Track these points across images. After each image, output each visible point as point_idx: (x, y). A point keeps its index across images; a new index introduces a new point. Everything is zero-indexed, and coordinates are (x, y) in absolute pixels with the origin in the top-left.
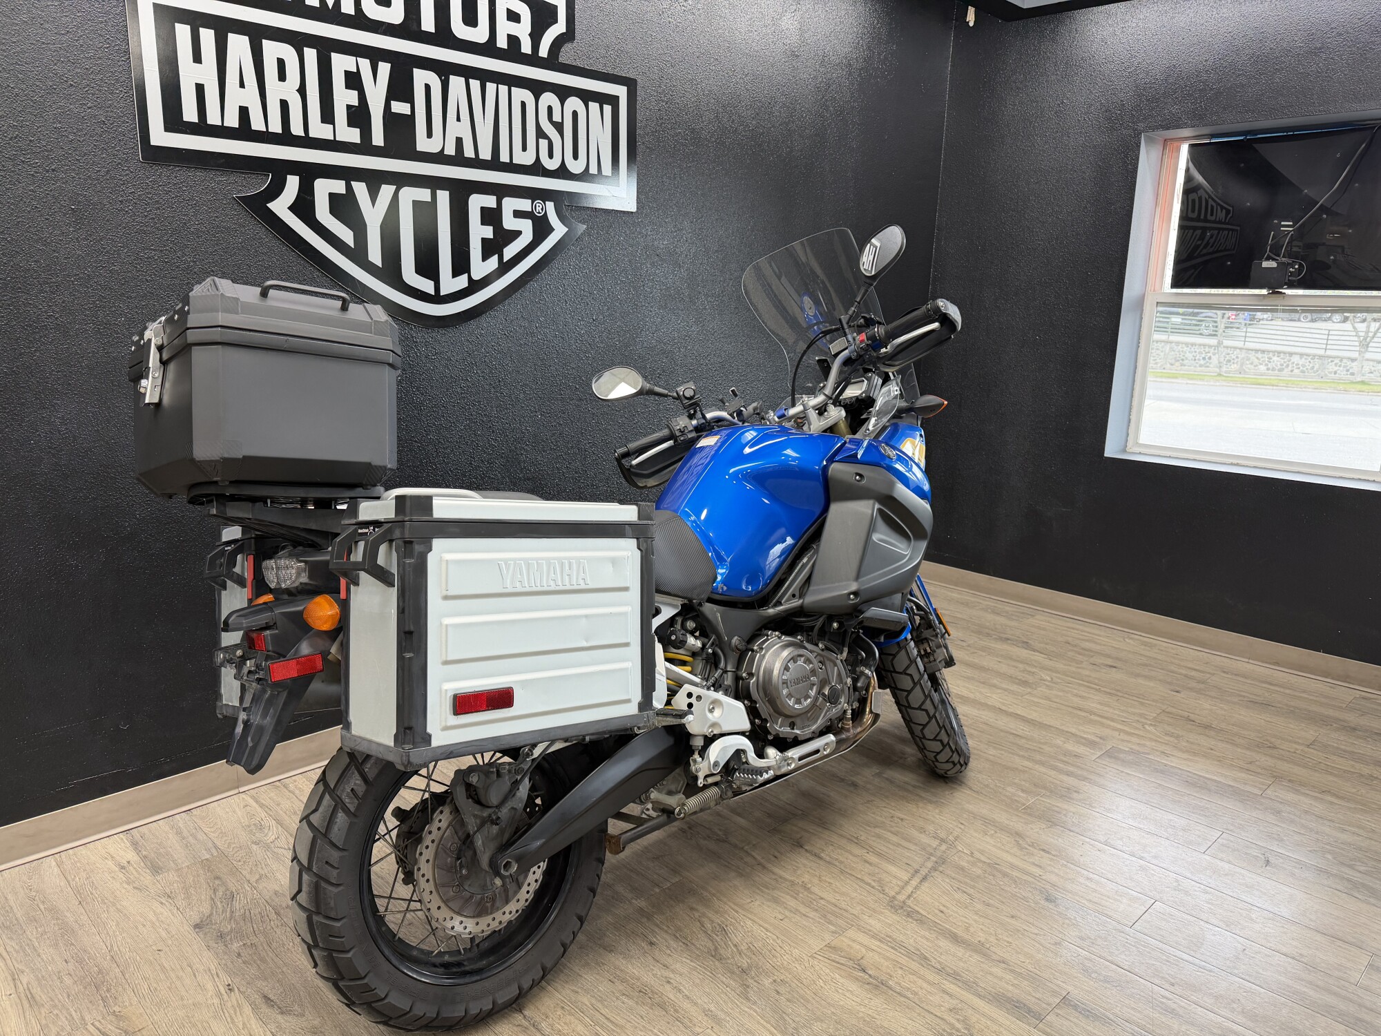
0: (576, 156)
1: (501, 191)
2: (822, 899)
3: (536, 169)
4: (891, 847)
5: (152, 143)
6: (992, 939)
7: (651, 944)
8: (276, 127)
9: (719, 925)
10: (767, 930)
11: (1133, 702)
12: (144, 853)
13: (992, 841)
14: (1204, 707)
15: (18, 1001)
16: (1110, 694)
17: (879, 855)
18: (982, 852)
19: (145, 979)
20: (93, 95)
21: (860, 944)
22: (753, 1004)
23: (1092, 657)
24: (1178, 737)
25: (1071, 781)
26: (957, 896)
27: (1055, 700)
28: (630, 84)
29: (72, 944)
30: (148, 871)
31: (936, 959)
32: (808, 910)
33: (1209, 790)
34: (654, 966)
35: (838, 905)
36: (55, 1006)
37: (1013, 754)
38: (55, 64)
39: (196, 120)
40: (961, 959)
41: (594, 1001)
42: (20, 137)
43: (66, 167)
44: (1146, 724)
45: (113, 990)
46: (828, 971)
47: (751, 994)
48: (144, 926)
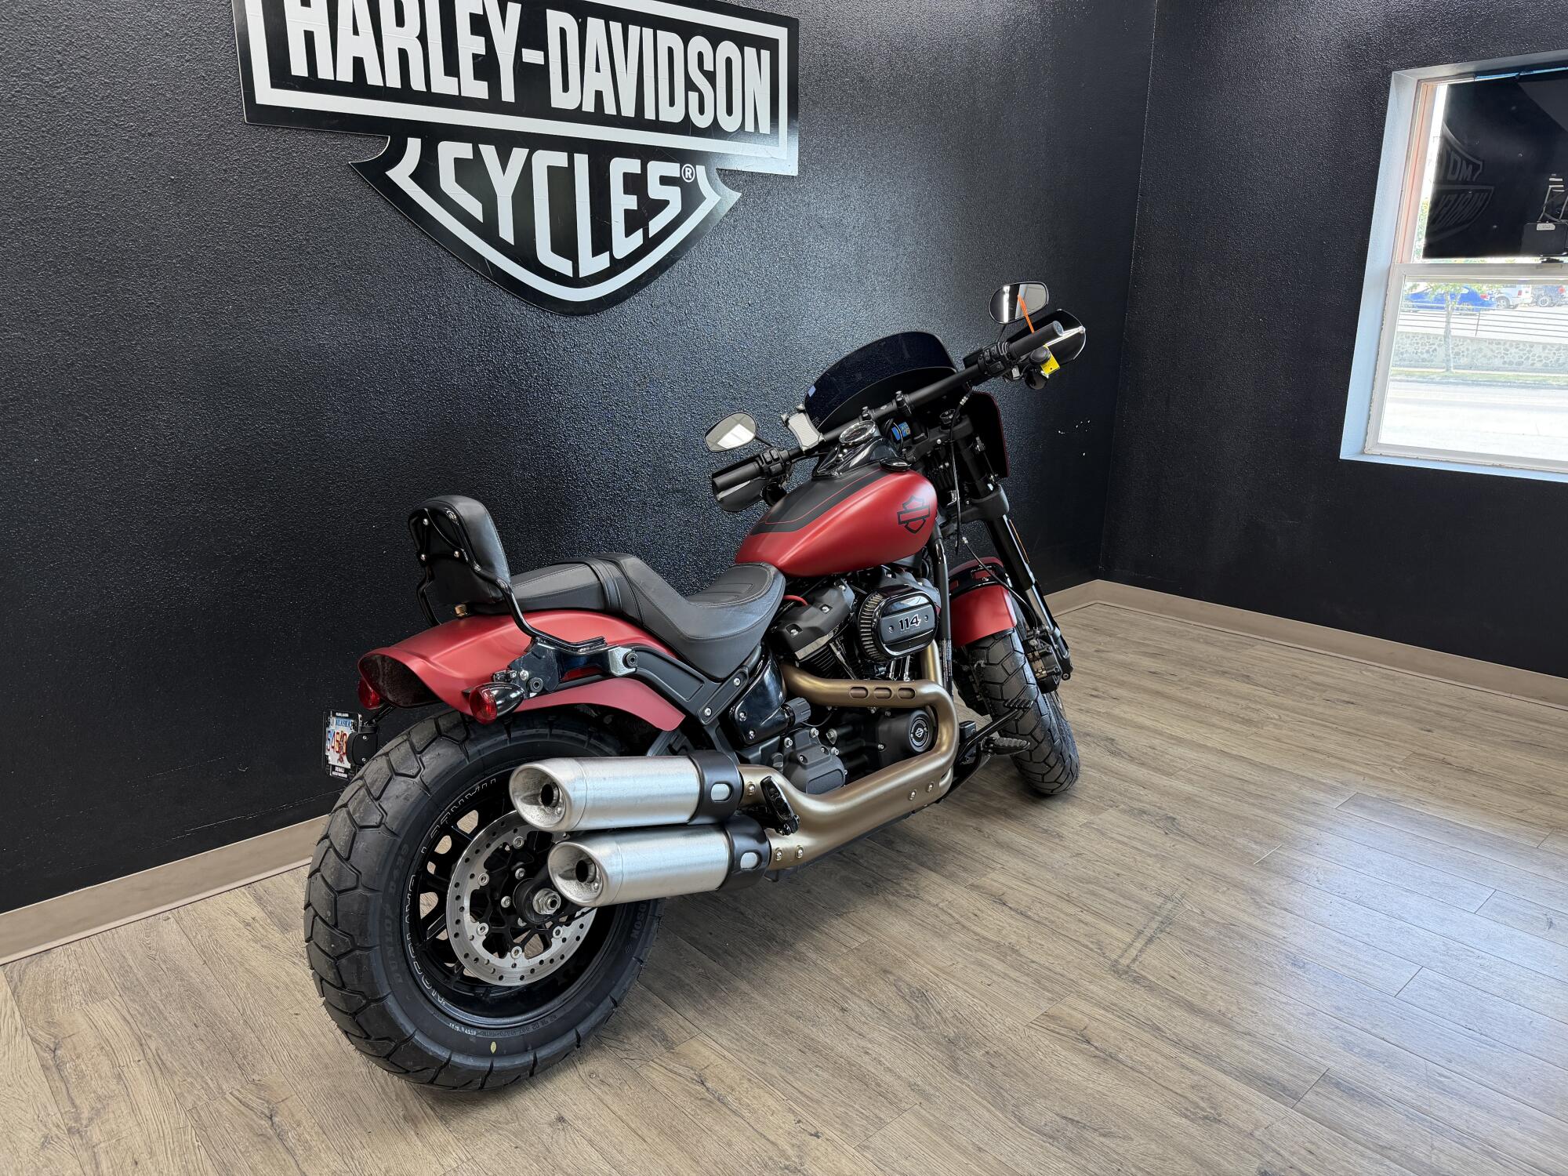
0: (730, 112)
1: (647, 154)
2: (1033, 962)
3: (685, 127)
4: (1109, 905)
5: (259, 100)
6: (1234, 1008)
7: (843, 1010)
8: (394, 81)
9: (918, 989)
10: (974, 997)
11: (1377, 742)
12: (270, 908)
13: (1223, 899)
14: (1462, 749)
15: (148, 1067)
16: (1349, 733)
17: (1096, 914)
18: (1213, 911)
19: (283, 1044)
20: (191, 46)
21: (1082, 1012)
22: (965, 1078)
23: (1324, 691)
24: (1433, 782)
25: (1310, 831)
26: (1189, 959)
27: (1285, 741)
28: (791, 24)
29: (200, 1007)
30: (275, 928)
31: (1170, 1030)
32: (1018, 974)
33: (1476, 842)
34: (849, 1035)
35: (1051, 967)
36: (188, 1074)
37: (1239, 800)
38: (149, 10)
39: (305, 74)
40: (1200, 1031)
41: (783, 1073)
42: (113, 97)
43: (163, 131)
44: (1394, 767)
45: (250, 1058)
46: (1047, 1042)
47: (962, 1067)
48: (278, 988)
